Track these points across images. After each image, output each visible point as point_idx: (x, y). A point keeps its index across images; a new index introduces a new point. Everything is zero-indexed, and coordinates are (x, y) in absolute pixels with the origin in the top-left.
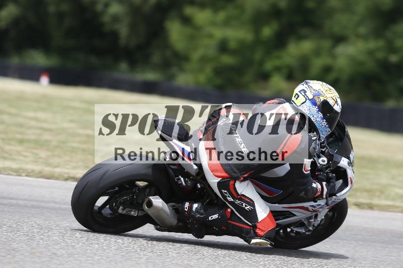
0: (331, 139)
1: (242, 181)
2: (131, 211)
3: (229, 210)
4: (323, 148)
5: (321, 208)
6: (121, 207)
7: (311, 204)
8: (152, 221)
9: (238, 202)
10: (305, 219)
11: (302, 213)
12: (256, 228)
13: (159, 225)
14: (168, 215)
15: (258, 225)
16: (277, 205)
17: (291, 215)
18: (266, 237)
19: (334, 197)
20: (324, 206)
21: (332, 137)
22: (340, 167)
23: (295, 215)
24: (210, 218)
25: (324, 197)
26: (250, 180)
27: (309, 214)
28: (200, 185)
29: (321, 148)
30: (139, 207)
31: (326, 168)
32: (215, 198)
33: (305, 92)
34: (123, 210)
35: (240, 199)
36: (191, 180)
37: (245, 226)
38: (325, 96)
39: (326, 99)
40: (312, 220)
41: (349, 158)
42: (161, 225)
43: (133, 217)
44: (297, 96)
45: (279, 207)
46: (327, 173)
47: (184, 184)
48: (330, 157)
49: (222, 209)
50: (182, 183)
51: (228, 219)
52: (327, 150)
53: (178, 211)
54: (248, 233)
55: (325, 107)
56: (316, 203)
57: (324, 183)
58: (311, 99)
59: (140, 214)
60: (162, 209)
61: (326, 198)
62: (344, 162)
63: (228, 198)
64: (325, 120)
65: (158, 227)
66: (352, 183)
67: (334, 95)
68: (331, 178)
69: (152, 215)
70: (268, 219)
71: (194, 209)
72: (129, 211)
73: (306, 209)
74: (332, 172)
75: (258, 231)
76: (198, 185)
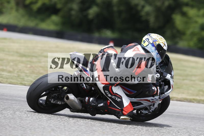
0: (162, 65)
1: (115, 86)
2: (58, 102)
3: (109, 101)
4: (158, 69)
5: (157, 100)
6: (53, 100)
7: (151, 98)
8: (69, 107)
9: (113, 97)
10: (148, 106)
11: (146, 103)
12: (123, 111)
13: (72, 109)
14: (77, 103)
15: (124, 109)
16: (134, 98)
17: (141, 104)
18: (128, 115)
19: (163, 95)
20: (158, 99)
21: (162, 63)
22: (166, 79)
23: (143, 104)
24: (99, 105)
25: (158, 94)
26: (120, 86)
27: (150, 103)
28: (94, 88)
29: (157, 69)
30: (62, 100)
31: (159, 80)
32: (101, 95)
33: (148, 39)
34: (54, 101)
35: (114, 96)
36: (89, 85)
37: (117, 110)
38: (159, 42)
39: (159, 43)
40: (152, 107)
41: (171, 74)
42: (73, 109)
43: (59, 105)
44: (144, 42)
45: (134, 100)
46: (160, 82)
47: (85, 87)
48: (161, 74)
49: (105, 101)
50: (84, 87)
51: (108, 106)
52: (160, 70)
53: (82, 102)
54: (119, 113)
55: (159, 48)
56: (154, 98)
57: (158, 87)
58: (152, 43)
59: (62, 103)
60: (74, 101)
61: (159, 95)
62: (168, 76)
63: (108, 95)
64: (159, 54)
65: (72, 110)
66: (172, 87)
67: (164, 41)
68: (162, 85)
69: (69, 104)
70: (129, 106)
71: (91, 101)
72: (57, 102)
73: (149, 101)
74: (162, 81)
75: (124, 112)
76: (93, 88)
